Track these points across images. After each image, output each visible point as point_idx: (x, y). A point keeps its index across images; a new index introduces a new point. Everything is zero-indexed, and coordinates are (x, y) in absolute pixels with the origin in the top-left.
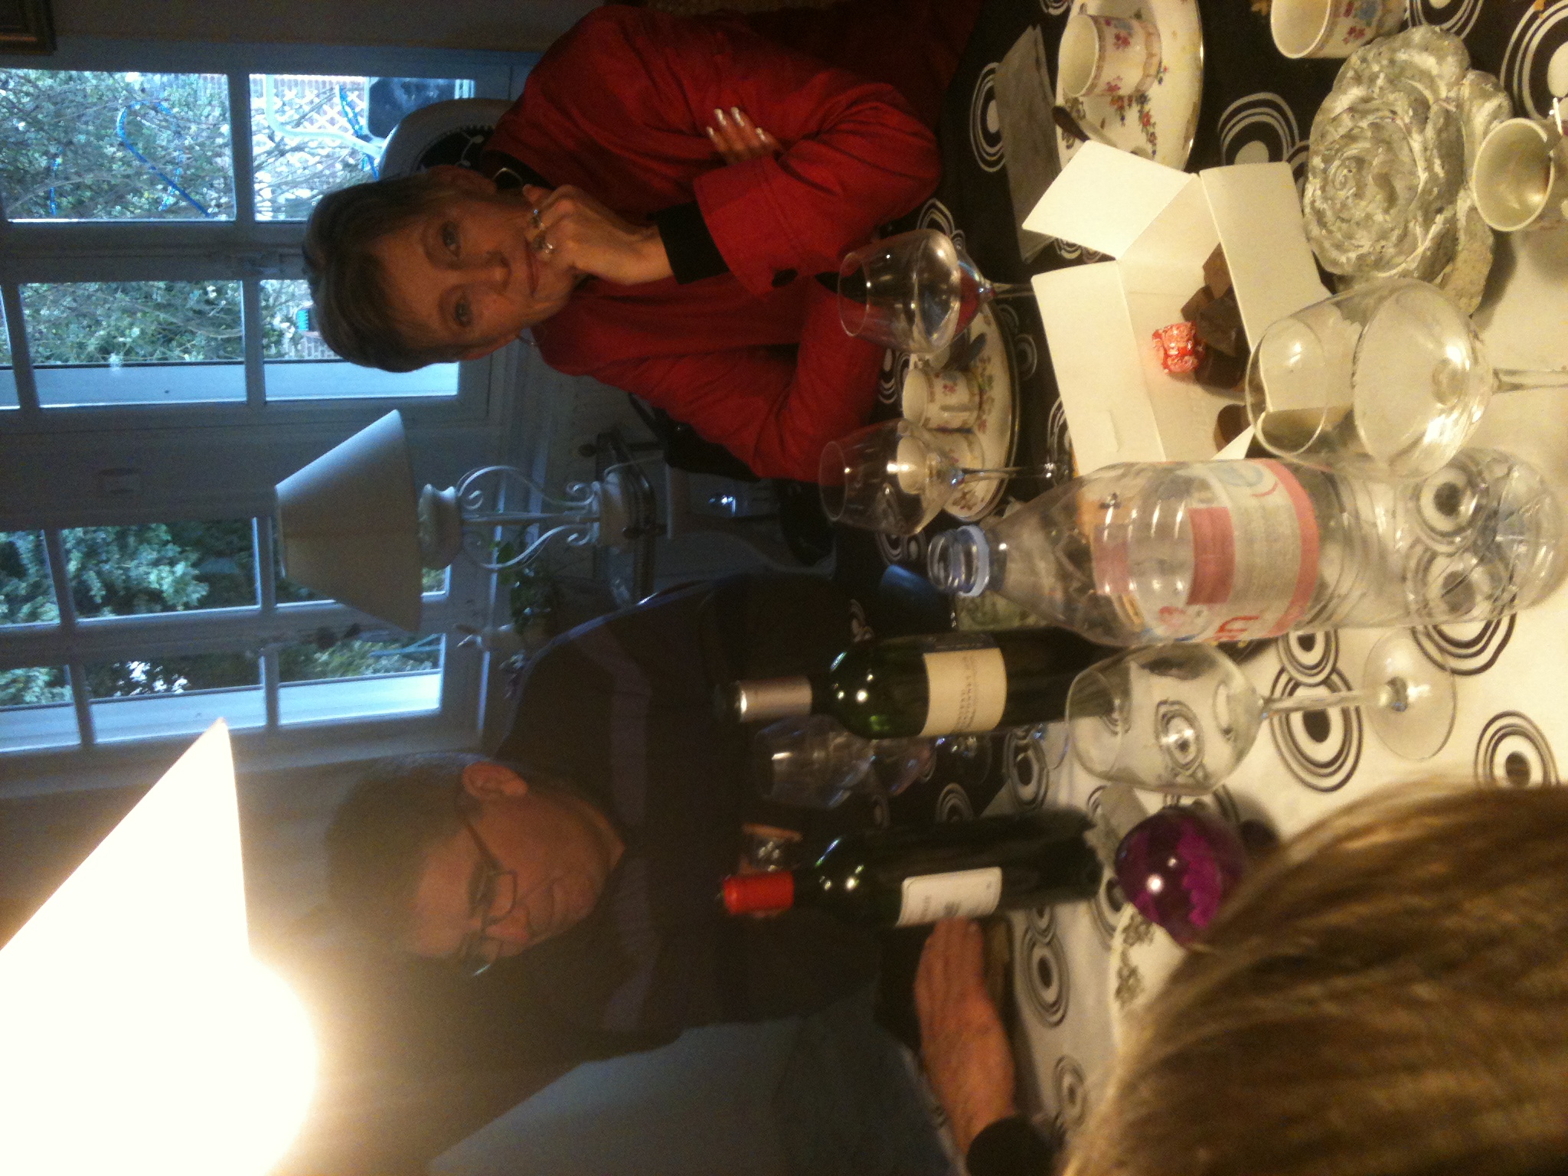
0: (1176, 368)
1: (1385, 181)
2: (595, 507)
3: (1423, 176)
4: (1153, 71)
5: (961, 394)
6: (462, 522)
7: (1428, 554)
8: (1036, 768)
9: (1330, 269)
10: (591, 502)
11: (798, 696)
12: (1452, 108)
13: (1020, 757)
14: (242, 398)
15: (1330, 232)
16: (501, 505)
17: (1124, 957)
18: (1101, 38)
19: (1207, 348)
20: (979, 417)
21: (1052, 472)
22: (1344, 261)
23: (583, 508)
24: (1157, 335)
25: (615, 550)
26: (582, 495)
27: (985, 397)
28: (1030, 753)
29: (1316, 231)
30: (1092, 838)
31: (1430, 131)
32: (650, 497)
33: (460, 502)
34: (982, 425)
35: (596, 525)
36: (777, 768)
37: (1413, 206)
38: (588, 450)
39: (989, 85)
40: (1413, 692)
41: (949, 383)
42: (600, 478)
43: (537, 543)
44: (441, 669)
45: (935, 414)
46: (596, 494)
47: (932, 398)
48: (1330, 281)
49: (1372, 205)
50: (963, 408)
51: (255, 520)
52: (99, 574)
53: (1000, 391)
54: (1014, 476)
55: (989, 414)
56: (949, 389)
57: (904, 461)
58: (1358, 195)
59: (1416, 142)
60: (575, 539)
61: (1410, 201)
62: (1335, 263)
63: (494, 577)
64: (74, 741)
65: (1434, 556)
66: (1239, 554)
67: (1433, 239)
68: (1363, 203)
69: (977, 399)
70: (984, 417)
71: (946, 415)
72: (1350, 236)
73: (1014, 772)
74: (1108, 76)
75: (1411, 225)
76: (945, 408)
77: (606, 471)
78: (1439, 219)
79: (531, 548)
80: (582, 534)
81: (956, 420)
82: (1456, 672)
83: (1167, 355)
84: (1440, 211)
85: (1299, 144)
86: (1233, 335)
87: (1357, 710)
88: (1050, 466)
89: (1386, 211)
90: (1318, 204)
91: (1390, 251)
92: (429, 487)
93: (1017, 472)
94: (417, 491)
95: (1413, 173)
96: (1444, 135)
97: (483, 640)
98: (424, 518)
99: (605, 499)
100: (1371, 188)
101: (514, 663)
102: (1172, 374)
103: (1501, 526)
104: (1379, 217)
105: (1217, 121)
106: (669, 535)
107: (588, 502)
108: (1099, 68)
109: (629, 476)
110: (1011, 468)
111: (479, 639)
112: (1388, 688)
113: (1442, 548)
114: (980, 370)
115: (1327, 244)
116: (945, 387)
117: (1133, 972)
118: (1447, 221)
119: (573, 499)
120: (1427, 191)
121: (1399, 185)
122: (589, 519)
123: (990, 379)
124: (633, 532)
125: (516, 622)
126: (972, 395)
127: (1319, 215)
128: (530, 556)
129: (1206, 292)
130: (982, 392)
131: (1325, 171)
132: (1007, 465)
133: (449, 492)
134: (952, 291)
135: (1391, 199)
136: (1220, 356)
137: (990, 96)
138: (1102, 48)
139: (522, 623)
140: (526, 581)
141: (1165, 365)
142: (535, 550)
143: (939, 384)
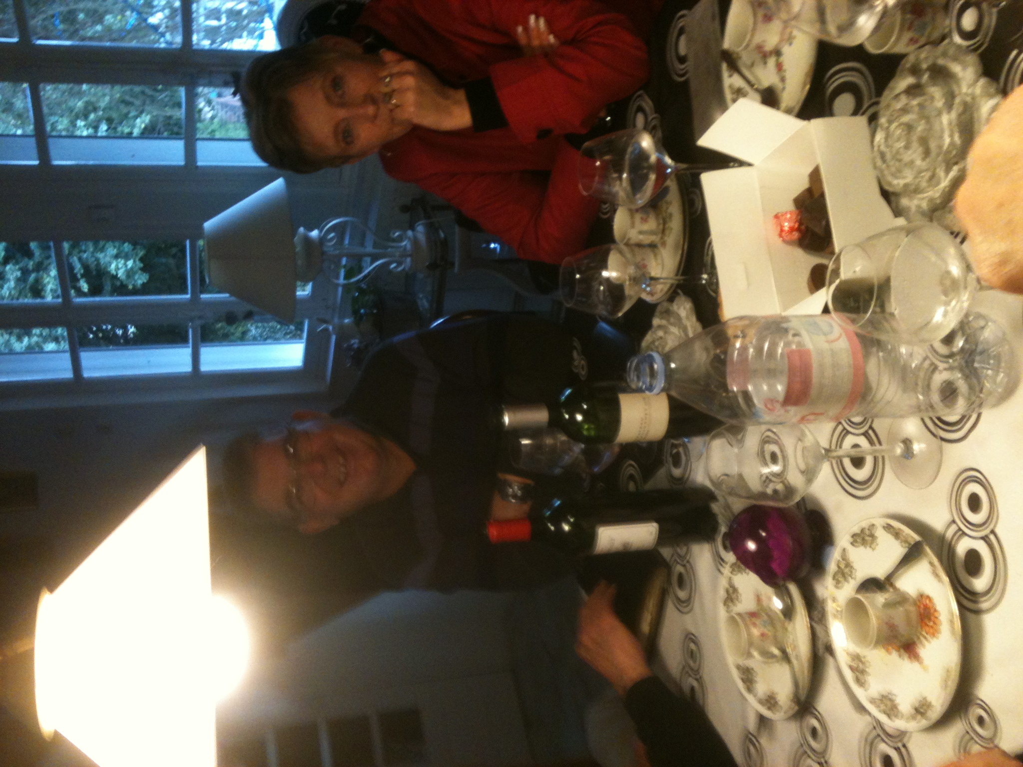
0: (788, 238)
1: (924, 141)
2: (409, 247)
3: (947, 141)
4: (786, 36)
5: (652, 224)
6: (323, 253)
7: (932, 367)
8: (683, 458)
9: (887, 188)
10: (406, 245)
11: (540, 416)
12: (968, 99)
13: (675, 451)
14: (182, 163)
15: (888, 166)
16: (347, 242)
17: (730, 580)
18: (755, 15)
19: (807, 229)
20: (662, 238)
21: (706, 280)
22: (897, 183)
23: (401, 247)
24: (777, 217)
25: (420, 276)
26: (400, 239)
27: (667, 226)
28: (681, 450)
29: (879, 162)
30: (715, 507)
31: (954, 115)
32: (445, 244)
33: (322, 240)
34: (664, 244)
35: (409, 260)
36: (523, 449)
37: (940, 158)
38: (405, 209)
39: (681, 25)
40: (917, 447)
41: (644, 216)
42: (412, 227)
43: (371, 268)
44: (304, 340)
45: (634, 235)
46: (409, 238)
47: (633, 225)
48: (887, 195)
49: (914, 154)
50: (652, 233)
51: (188, 242)
52: (80, 259)
53: (676, 224)
54: (682, 282)
55: (669, 237)
56: (644, 220)
57: (613, 270)
58: (907, 147)
59: (945, 119)
60: (395, 267)
61: (938, 155)
62: (890, 184)
63: (340, 289)
64: (69, 375)
65: (935, 368)
66: (815, 379)
67: (951, 180)
68: (910, 152)
69: (661, 227)
70: (666, 238)
71: (641, 237)
72: (899, 171)
73: (670, 460)
74: (757, 39)
75: (938, 170)
76: (641, 233)
77: (416, 224)
78: (956, 168)
79: (366, 271)
80: (399, 264)
81: (646, 239)
82: (943, 439)
83: (782, 231)
84: (956, 163)
85: (874, 100)
86: (824, 223)
87: (883, 458)
88: (705, 276)
89: (924, 159)
90: (883, 148)
91: (924, 184)
92: (302, 230)
93: (684, 280)
94: (294, 232)
95: (941, 137)
96: (963, 117)
97: (334, 328)
98: (298, 249)
99: (415, 242)
100: (915, 145)
101: (353, 344)
102: (784, 241)
103: (977, 358)
104: (919, 162)
105: (824, 76)
106: (456, 269)
107: (404, 243)
108: (752, 35)
109: (432, 229)
110: (679, 277)
111: (331, 328)
112: (902, 445)
113: (941, 366)
114: (664, 208)
115: (886, 172)
116: (642, 218)
117: (735, 590)
118: (959, 170)
119: (394, 240)
120: (948, 152)
121: (933, 145)
122: (404, 255)
123: (671, 215)
124: (433, 266)
125: (355, 318)
126: (659, 224)
127: (883, 155)
128: (365, 277)
129: (809, 191)
130: (665, 223)
131: (888, 128)
132: (677, 275)
133: (315, 233)
134: (650, 168)
135: (927, 153)
136: (814, 234)
137: (681, 31)
138: (755, 23)
139: (358, 319)
140: (362, 292)
141: (780, 236)
142: (369, 273)
143: (638, 217)
